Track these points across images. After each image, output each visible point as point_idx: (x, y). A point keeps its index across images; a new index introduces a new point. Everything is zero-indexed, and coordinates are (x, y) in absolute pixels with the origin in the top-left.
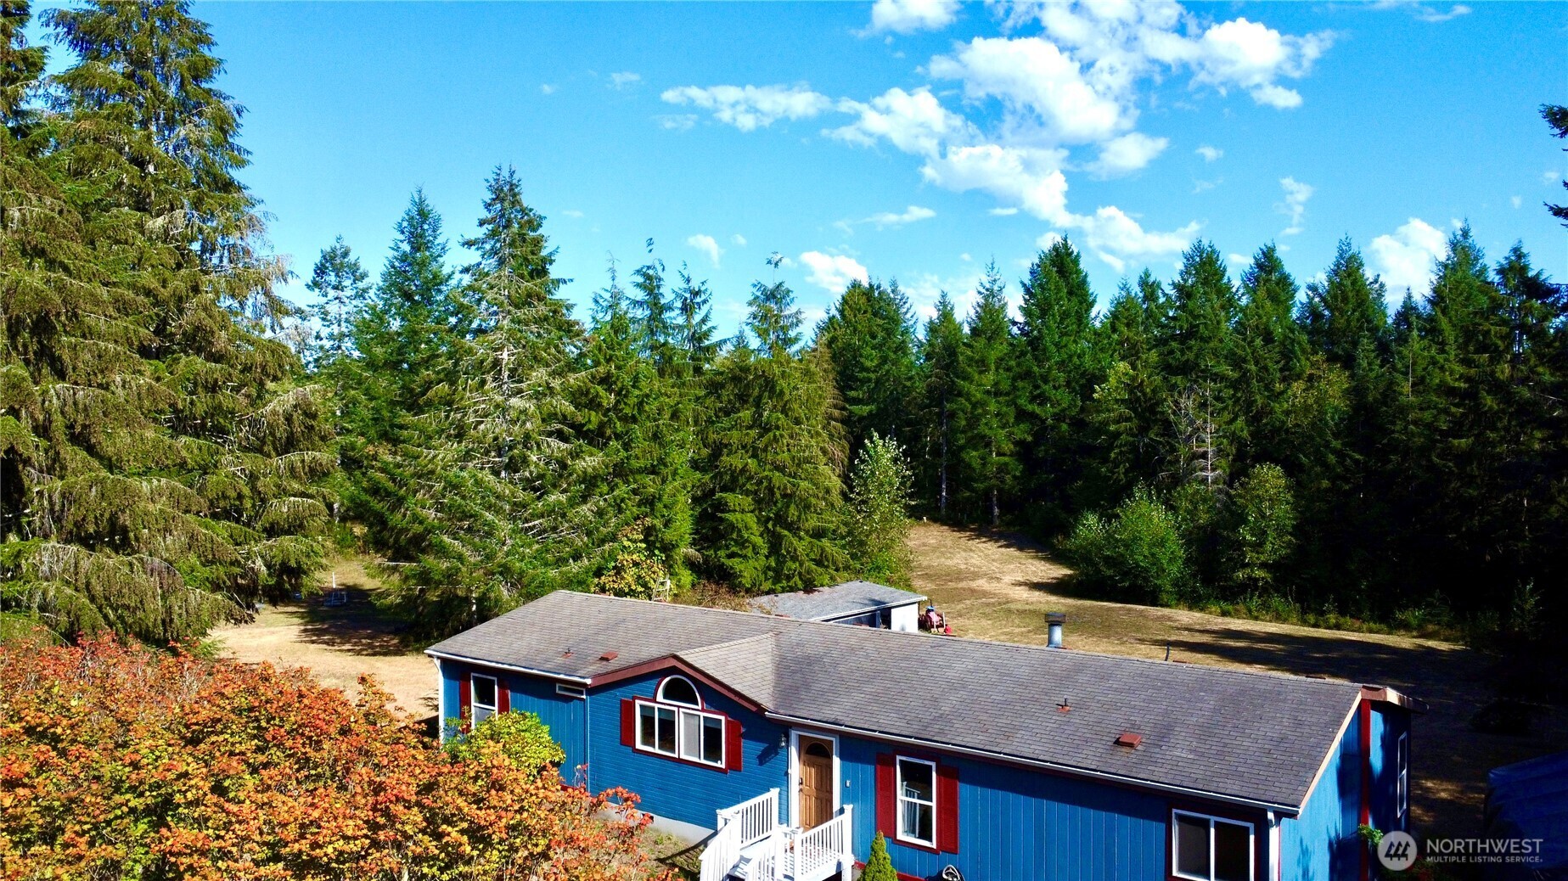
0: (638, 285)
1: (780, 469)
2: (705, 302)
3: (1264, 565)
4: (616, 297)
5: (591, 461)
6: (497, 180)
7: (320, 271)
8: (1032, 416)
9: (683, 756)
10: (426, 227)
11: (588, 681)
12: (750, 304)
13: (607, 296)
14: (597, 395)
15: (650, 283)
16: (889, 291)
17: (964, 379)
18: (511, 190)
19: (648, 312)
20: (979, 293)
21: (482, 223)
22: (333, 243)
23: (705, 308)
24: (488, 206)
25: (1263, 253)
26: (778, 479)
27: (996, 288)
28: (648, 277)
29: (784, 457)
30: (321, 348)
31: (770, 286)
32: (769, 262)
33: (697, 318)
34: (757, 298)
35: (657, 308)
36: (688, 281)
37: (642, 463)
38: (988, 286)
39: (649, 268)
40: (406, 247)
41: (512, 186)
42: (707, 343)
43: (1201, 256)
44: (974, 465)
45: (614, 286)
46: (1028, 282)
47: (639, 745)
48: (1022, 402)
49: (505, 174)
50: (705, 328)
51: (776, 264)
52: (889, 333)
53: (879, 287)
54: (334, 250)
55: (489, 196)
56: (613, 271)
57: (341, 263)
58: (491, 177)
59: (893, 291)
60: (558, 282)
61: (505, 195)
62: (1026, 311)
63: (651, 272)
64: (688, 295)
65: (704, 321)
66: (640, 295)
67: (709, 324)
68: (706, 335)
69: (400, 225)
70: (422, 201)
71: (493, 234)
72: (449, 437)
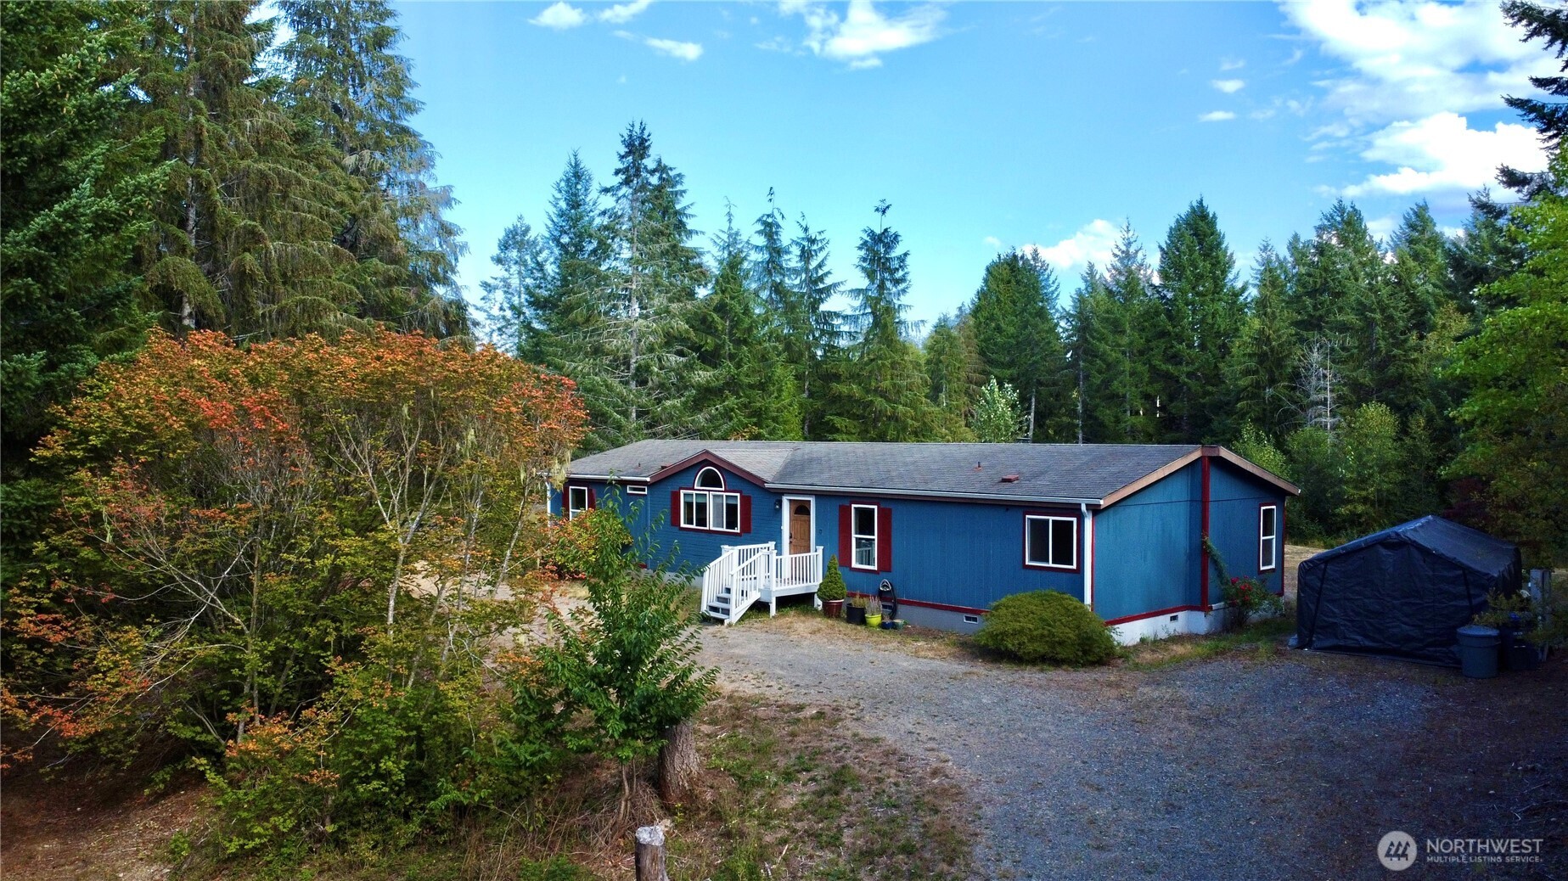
0: (759, 232)
1: (883, 394)
2: (821, 249)
3: (1365, 500)
4: (734, 236)
5: (702, 376)
6: (630, 136)
7: (504, 246)
8: (1167, 376)
9: (712, 528)
10: (579, 187)
11: (648, 479)
12: (860, 248)
13: (725, 237)
14: (713, 320)
15: (770, 229)
16: (1030, 257)
17: (1099, 340)
18: (640, 144)
19: (767, 256)
20: (1115, 255)
21: (617, 172)
22: (515, 221)
23: (821, 255)
24: (622, 157)
25: (1415, 213)
26: (879, 402)
27: (1132, 250)
28: (767, 224)
29: (886, 384)
30: (504, 317)
31: (878, 231)
32: (877, 210)
33: (813, 264)
34: (865, 243)
35: (775, 251)
36: (806, 230)
37: (752, 380)
38: (1124, 248)
39: (768, 216)
40: (563, 205)
41: (643, 141)
42: (821, 286)
43: (1342, 216)
44: (1107, 422)
45: (730, 228)
46: (1164, 246)
47: (683, 525)
48: (1156, 362)
49: (637, 129)
50: (820, 273)
51: (884, 212)
52: (1030, 300)
53: (1022, 257)
54: (515, 227)
55: (623, 150)
56: (729, 214)
57: (522, 240)
58: (626, 134)
59: (1034, 259)
60: (690, 233)
61: (637, 147)
62: (1164, 274)
63: (770, 220)
64: (806, 243)
65: (820, 266)
66: (761, 241)
67: (825, 269)
68: (821, 279)
69: (558, 184)
70: (577, 165)
71: (627, 182)
72: (586, 354)
